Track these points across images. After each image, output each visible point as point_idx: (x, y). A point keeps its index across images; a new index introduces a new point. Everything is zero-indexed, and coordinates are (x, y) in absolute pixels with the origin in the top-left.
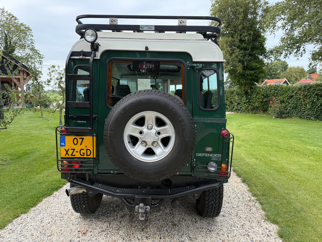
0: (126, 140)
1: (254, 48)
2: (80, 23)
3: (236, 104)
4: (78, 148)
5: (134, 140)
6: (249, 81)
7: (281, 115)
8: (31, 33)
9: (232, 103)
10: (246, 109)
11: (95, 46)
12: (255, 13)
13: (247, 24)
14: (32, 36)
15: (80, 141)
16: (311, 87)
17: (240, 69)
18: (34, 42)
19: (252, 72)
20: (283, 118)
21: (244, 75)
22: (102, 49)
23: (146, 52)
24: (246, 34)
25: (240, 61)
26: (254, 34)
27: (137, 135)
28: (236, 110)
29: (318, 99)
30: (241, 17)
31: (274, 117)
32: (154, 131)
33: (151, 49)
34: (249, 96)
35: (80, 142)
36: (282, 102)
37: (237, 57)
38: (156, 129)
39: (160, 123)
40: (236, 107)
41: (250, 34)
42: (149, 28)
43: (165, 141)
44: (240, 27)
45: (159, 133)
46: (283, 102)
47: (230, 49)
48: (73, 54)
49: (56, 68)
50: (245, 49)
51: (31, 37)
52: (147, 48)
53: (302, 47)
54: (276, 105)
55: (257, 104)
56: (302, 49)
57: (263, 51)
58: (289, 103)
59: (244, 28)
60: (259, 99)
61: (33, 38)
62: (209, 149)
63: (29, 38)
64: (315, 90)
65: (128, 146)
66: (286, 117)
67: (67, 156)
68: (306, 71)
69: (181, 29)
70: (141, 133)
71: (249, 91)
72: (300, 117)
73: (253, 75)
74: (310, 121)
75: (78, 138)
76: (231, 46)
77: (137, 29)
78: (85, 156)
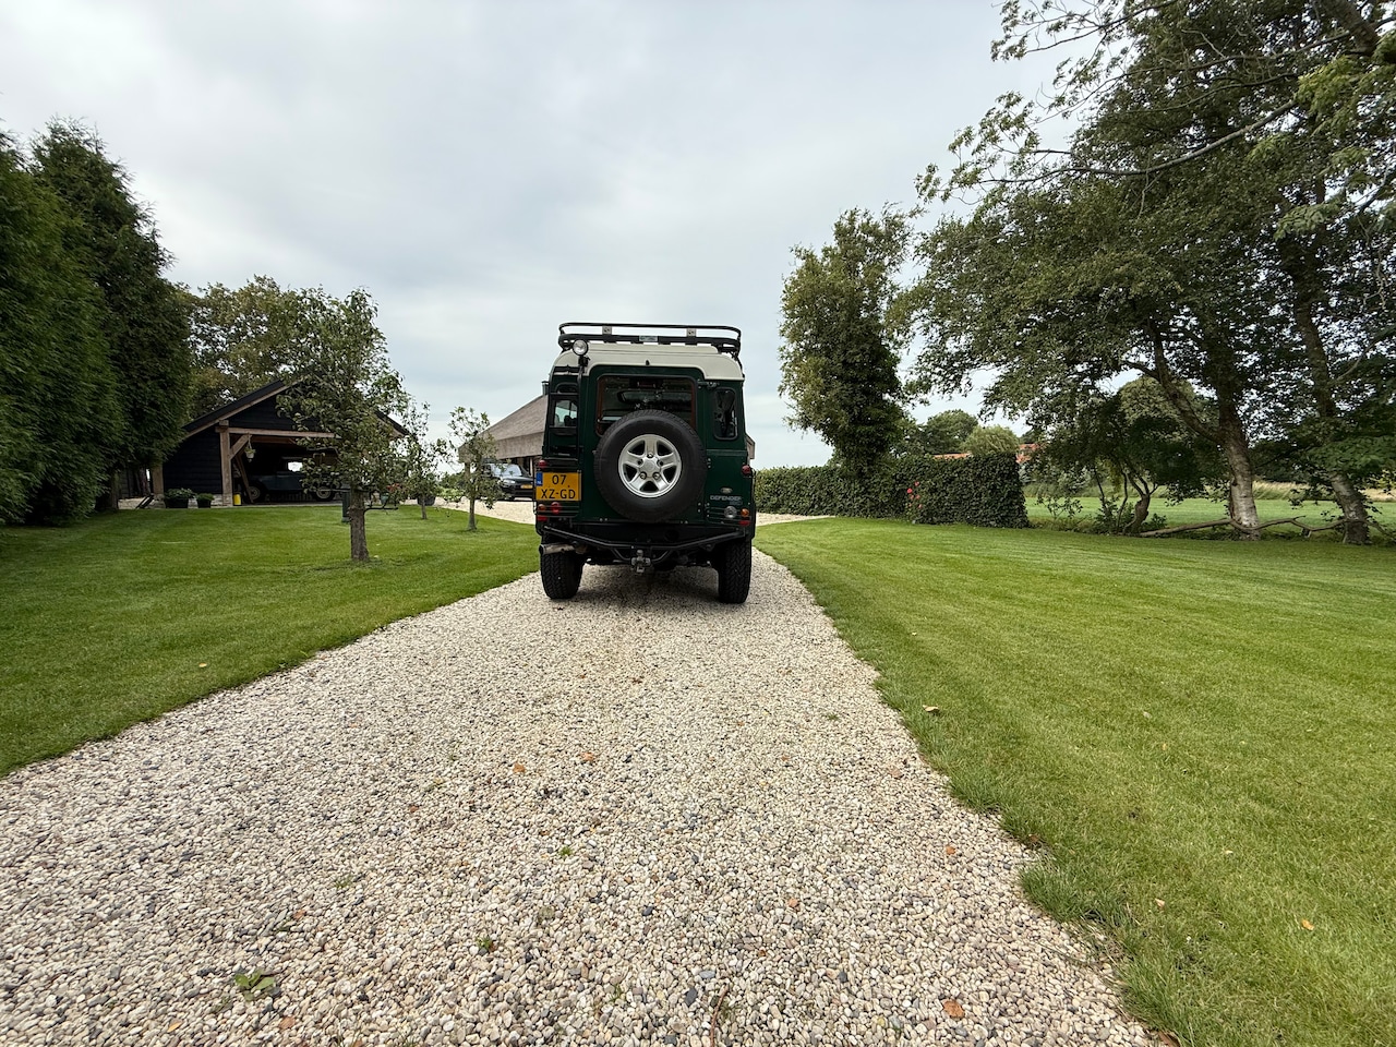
0: (621, 471)
1: (872, 379)
2: (562, 332)
3: (840, 497)
4: (558, 488)
5: (630, 472)
6: (865, 448)
7: (930, 517)
8: (384, 345)
9: (832, 497)
10: (860, 508)
11: (583, 361)
12: (873, 306)
13: (857, 330)
14: (386, 352)
15: (561, 479)
16: (987, 460)
17: (844, 421)
18: (389, 365)
19: (872, 429)
20: (934, 524)
21: (853, 436)
22: (591, 364)
23: (648, 368)
24: (855, 350)
25: (844, 407)
26: (873, 352)
27: (635, 465)
28: (840, 510)
29: (1003, 484)
30: (843, 316)
31: (914, 522)
32: (655, 460)
33: (652, 364)
34: (867, 481)
35: (560, 482)
36: (933, 490)
37: (837, 396)
38: (656, 458)
39: (662, 450)
40: (839, 505)
41: (863, 350)
42: (651, 339)
43: (669, 474)
44: (842, 337)
45: (662, 464)
46: (936, 490)
47: (822, 381)
48: (556, 369)
49: (467, 413)
50: (854, 381)
51: (383, 354)
52: (647, 362)
53: (964, 377)
54: (919, 497)
55: (882, 498)
56: (964, 381)
57: (892, 384)
58: (947, 494)
59: (850, 337)
60: (885, 485)
61: (386, 356)
62: (727, 490)
63: (378, 356)
64: (995, 464)
65: (624, 478)
66: (939, 522)
67: (544, 499)
68: (1019, 436)
69: (692, 341)
70: (640, 462)
71: (866, 469)
72: (970, 522)
73: (873, 434)
74: (989, 529)
75: (559, 474)
76: (824, 375)
77: (635, 340)
78: (568, 499)
